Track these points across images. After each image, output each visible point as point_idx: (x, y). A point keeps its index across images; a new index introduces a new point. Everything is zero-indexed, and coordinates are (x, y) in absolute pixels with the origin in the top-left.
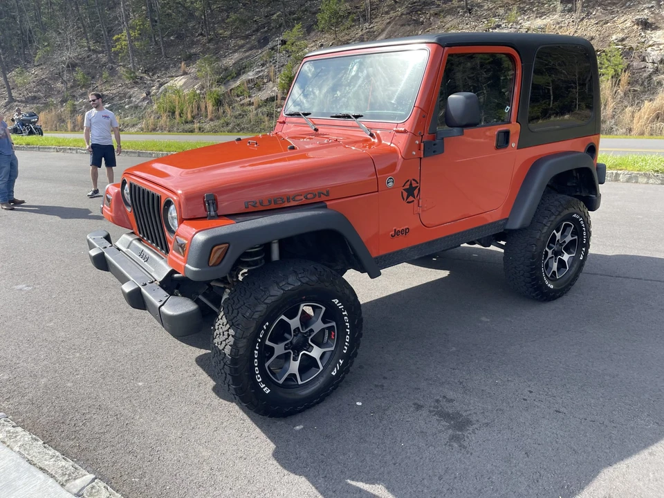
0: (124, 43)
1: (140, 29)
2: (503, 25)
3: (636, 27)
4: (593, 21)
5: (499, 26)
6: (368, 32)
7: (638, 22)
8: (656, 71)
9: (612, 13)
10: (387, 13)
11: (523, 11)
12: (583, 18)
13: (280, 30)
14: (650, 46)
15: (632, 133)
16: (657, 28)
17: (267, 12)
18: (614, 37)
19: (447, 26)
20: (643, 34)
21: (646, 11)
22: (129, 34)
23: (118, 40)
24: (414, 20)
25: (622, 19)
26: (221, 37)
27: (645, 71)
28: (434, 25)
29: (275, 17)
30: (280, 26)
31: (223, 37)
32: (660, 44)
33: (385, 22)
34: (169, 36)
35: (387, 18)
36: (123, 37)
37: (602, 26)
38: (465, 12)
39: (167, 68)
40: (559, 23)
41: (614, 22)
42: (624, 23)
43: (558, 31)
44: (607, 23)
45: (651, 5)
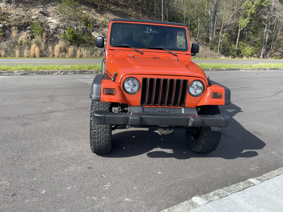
3: (40, 14)
4: (21, 9)
7: (41, 12)
8: (54, 33)
9: (28, 7)
14: (49, 23)
16: (48, 16)
18: (33, 17)
20: (44, 18)
21: (41, 8)
25: (33, 10)
27: (50, 32)
32: (53, 23)
40: (6, 7)
41: (30, 11)
42: (35, 12)
43: (7, 11)
44: (28, 11)
45: (42, 6)
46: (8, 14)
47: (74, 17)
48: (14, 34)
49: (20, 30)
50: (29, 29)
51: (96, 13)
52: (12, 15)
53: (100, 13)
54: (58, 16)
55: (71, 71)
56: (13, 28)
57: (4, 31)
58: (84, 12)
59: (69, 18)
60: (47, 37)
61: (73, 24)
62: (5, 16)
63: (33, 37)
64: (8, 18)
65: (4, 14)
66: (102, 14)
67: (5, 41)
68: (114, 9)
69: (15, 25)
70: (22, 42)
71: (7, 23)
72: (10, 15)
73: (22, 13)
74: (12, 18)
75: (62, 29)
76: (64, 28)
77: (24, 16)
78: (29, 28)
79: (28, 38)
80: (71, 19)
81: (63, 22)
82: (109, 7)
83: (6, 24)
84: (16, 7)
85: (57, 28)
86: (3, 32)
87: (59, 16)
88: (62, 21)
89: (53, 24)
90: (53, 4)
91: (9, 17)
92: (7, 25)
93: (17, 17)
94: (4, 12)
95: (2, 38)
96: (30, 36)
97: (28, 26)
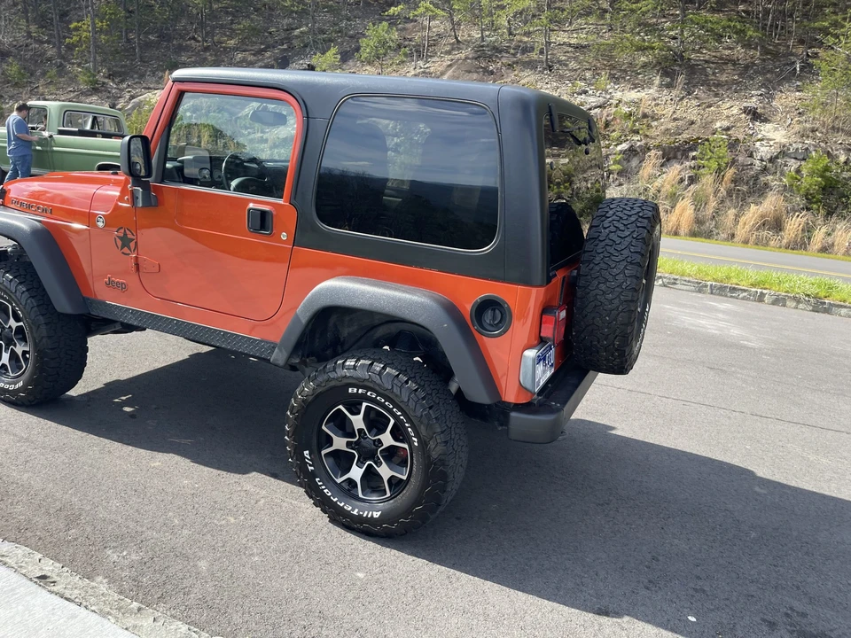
0: (85, 34)
1: (110, 19)
2: (590, 92)
3: (743, 115)
4: (695, 102)
5: (585, 92)
6: (423, 72)
7: (746, 111)
8: (765, 170)
9: (716, 95)
10: (449, 53)
11: (614, 79)
12: (683, 98)
13: (304, 51)
14: (759, 140)
15: (735, 240)
16: (766, 121)
17: (287, 25)
18: (718, 125)
19: (522, 82)
20: (751, 125)
21: (754, 99)
22: (94, 24)
23: (76, 29)
24: (482, 68)
25: (728, 105)
26: (221, 47)
27: (752, 168)
28: (507, 78)
29: (297, 32)
30: (306, 46)
31: (224, 47)
32: (771, 140)
33: (445, 64)
34: (147, 33)
35: (447, 60)
36: (85, 27)
37: (704, 110)
38: (545, 69)
39: (142, 76)
40: (655, 100)
41: (718, 106)
42: (730, 110)
43: (654, 109)
44: (711, 107)
45: (759, 92)
46: (652, 118)
48: (647, 168)
49: (668, 160)
50: (694, 158)
52: (662, 120)
54: (796, 119)
55: (689, 282)
56: (653, 152)
57: (626, 159)
59: (833, 127)
60: (734, 181)
61: (841, 144)
62: (645, 121)
63: (693, 180)
64: (649, 126)
65: (645, 116)
67: (620, 185)
69: (658, 147)
70: (659, 191)
71: (641, 141)
72: (657, 120)
73: (692, 114)
74: (658, 128)
75: (796, 158)
76: (801, 157)
77: (693, 123)
78: (694, 153)
79: (682, 180)
80: (838, 130)
81: (808, 137)
83: (639, 144)
84: (682, 99)
85: (777, 157)
86: (624, 162)
87: (803, 118)
88: (803, 135)
89: (771, 143)
90: (798, 83)
91: (654, 124)
92: (640, 146)
93: (675, 124)
94: (646, 111)
95: (616, 176)
96: (689, 177)
97: (691, 149)
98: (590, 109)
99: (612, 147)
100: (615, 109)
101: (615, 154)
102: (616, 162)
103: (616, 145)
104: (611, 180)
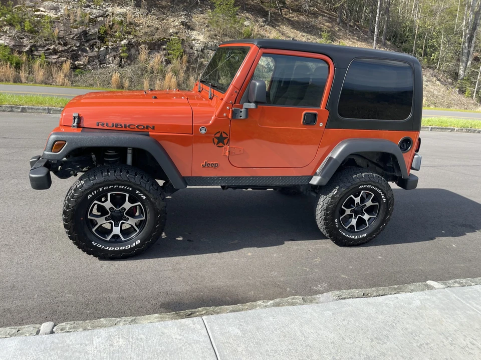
2: (92, 6)
3: (182, 26)
4: (155, 17)
5: (89, 6)
7: (182, 23)
8: (200, 56)
9: (164, 14)
14: (193, 40)
16: (192, 29)
18: (171, 31)
20: (187, 32)
21: (183, 17)
25: (172, 19)
27: (193, 55)
32: (199, 40)
37: (161, 21)
40: (133, 14)
41: (167, 20)
42: (174, 22)
43: (135, 19)
44: (164, 20)
45: (184, 13)
46: (135, 25)
47: (230, 32)
48: (143, 55)
49: (152, 50)
50: (165, 49)
51: (265, 25)
52: (141, 27)
53: (270, 26)
54: (206, 29)
56: (142, 46)
57: (129, 50)
58: (246, 23)
59: (223, 34)
60: (188, 62)
62: (132, 26)
63: (168, 62)
64: (136, 31)
65: (131, 23)
66: (273, 26)
67: (129, 65)
68: (293, 17)
69: (144, 43)
70: (153, 69)
71: (134, 39)
72: (138, 26)
73: (156, 24)
74: (141, 31)
75: (212, 50)
76: (214, 49)
77: (157, 29)
78: (164, 47)
79: (162, 62)
80: (226, 35)
81: (214, 39)
82: (286, 15)
83: (133, 41)
84: (147, 14)
85: (204, 49)
86: (127, 51)
87: (209, 29)
88: (212, 37)
89: (199, 41)
90: (200, 9)
91: (137, 28)
93: (149, 29)
94: (131, 20)
95: (125, 60)
96: (165, 60)
97: (163, 44)
98: (96, 17)
99: (118, 42)
100: (111, 19)
101: (122, 46)
102: (123, 52)
103: (120, 41)
104: (123, 62)
